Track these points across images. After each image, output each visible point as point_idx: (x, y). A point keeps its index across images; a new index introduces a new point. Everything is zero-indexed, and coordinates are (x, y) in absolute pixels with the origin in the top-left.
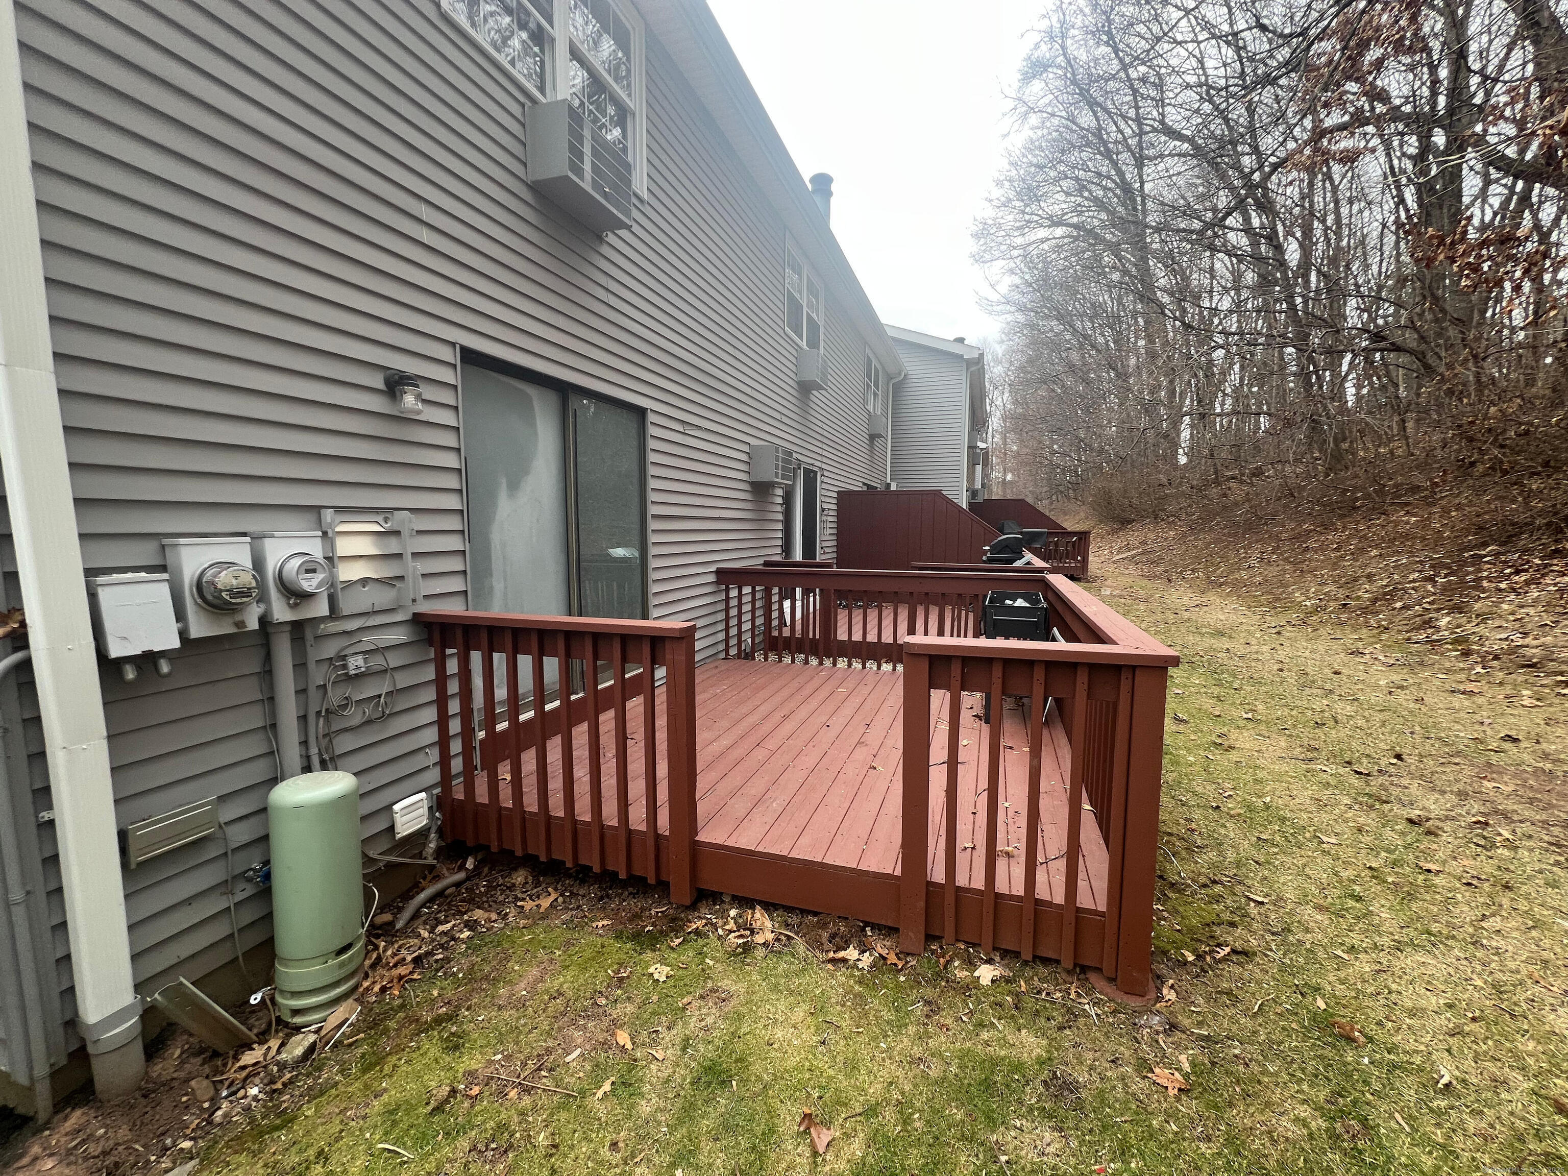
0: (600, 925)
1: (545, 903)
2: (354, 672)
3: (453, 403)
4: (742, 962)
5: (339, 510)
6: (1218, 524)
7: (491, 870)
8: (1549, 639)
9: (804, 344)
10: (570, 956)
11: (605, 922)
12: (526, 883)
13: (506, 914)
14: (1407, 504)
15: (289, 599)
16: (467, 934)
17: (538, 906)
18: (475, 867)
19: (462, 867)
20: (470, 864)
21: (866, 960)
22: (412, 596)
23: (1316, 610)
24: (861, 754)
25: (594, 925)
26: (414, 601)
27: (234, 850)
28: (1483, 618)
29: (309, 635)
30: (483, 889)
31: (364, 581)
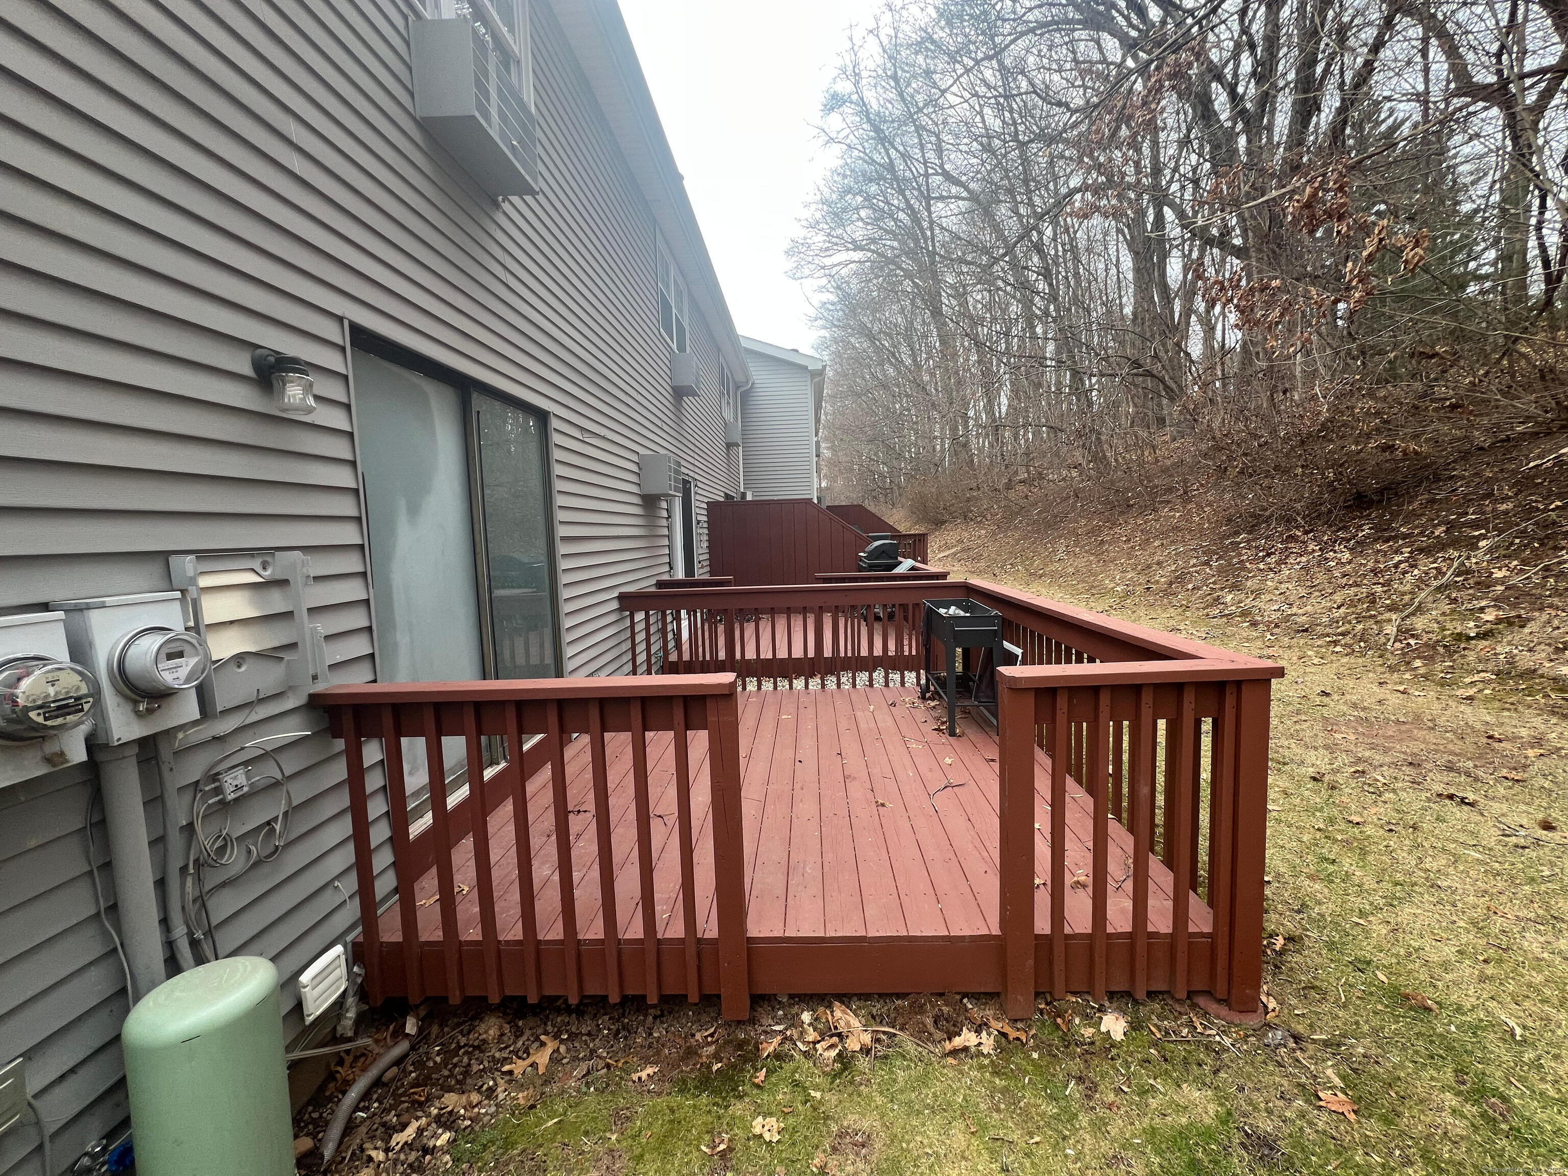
0: (644, 1075)
1: (542, 1058)
2: (233, 796)
3: (344, 399)
4: (852, 1082)
5: (203, 555)
6: (1021, 522)
7: (441, 1026)
8: (1309, 608)
9: (675, 347)
10: (634, 1138)
11: (650, 1070)
12: (502, 1035)
13: (491, 1090)
14: (1168, 502)
15: (136, 703)
16: (445, 1137)
17: (534, 1065)
18: (420, 1030)
19: (399, 1033)
20: (411, 1027)
21: (988, 1043)
22: (311, 672)
23: (1127, 595)
24: (857, 790)
25: (635, 1077)
26: (315, 677)
27: (55, 1136)
28: (1257, 593)
29: (165, 753)
30: (438, 1059)
31: (239, 659)
